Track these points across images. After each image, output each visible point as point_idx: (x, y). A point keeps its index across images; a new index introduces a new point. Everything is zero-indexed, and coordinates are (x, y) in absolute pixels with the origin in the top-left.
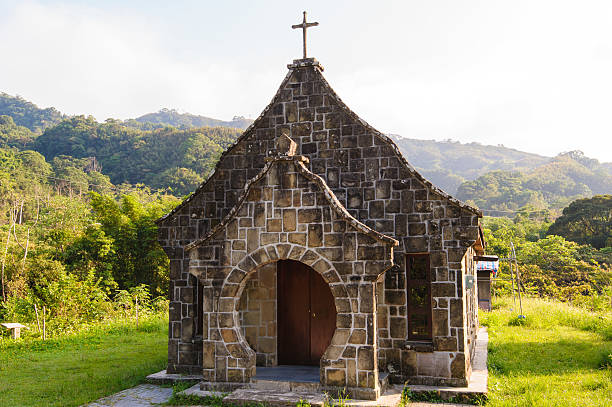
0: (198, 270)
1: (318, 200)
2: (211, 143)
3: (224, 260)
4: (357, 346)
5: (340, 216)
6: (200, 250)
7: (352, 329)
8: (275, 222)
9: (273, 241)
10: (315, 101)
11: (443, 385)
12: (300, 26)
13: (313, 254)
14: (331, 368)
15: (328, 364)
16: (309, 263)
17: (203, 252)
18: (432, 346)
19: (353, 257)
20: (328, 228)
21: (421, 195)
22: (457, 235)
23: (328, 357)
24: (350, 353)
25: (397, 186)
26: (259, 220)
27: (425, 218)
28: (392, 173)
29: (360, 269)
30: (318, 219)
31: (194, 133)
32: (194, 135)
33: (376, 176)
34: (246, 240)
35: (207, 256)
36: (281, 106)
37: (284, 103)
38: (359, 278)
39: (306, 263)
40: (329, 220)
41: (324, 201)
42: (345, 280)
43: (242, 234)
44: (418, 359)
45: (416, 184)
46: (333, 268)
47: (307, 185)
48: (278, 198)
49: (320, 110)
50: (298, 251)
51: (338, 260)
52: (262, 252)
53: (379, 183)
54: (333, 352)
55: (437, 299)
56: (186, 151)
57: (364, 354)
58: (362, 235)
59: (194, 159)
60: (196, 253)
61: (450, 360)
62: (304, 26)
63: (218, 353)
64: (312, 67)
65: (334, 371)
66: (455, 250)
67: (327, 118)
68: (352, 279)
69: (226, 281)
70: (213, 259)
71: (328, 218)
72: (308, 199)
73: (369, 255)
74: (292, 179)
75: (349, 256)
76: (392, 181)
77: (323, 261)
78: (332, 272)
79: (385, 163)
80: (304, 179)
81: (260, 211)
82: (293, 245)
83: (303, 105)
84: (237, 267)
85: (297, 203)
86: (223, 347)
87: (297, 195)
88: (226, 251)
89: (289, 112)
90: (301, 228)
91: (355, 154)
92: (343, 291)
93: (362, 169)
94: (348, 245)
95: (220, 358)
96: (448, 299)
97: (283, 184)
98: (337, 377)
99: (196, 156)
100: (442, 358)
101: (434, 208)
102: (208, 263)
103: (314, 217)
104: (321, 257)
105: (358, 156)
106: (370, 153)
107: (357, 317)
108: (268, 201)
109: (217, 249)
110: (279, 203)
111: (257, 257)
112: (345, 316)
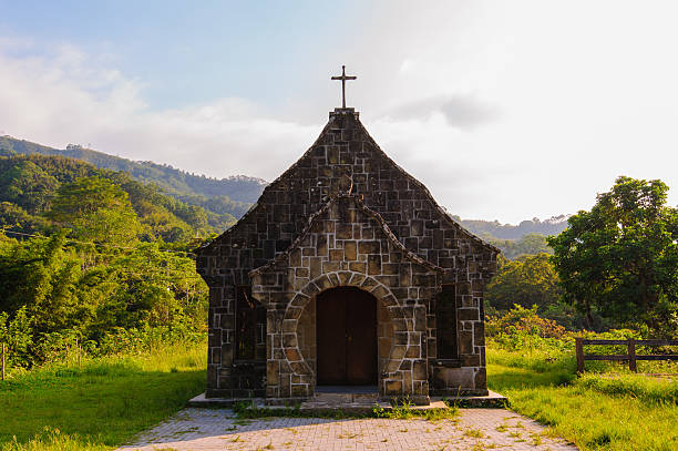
0: (261, 294)
1: (377, 234)
2: (43, 174)
3: (288, 285)
4: (413, 360)
5: (396, 248)
6: (263, 276)
7: (408, 346)
8: (337, 253)
9: (335, 269)
10: (354, 147)
11: (469, 395)
12: (340, 78)
13: (372, 280)
14: (389, 380)
15: (387, 376)
16: (370, 289)
17: (266, 278)
18: (460, 363)
19: (408, 284)
20: (385, 259)
21: (450, 234)
22: (480, 269)
23: (387, 370)
24: (406, 366)
25: (430, 225)
26: (322, 250)
27: (453, 253)
28: (425, 214)
29: (414, 294)
30: (377, 251)
31: (21, 160)
32: (21, 162)
33: (411, 217)
34: (309, 268)
35: (271, 281)
36: (323, 148)
37: (326, 146)
38: (414, 302)
39: (366, 288)
40: (387, 252)
41: (382, 234)
42: (401, 303)
43: (306, 263)
44: (447, 373)
45: (445, 225)
46: (390, 293)
47: (366, 221)
48: (339, 231)
49: (361, 156)
50: (358, 278)
51: (395, 286)
52: (325, 278)
53: (413, 222)
54: (391, 366)
55: (463, 322)
56: (10, 182)
57: (419, 366)
58: (416, 265)
59: (21, 192)
60: (260, 279)
61: (474, 374)
62: (343, 78)
63: (283, 371)
64: (353, 116)
65: (391, 383)
66: (478, 281)
67: (366, 162)
68: (408, 302)
69: (289, 305)
70: (277, 285)
71: (385, 249)
72: (367, 233)
73: (422, 282)
74: (353, 215)
75: (405, 282)
76: (425, 221)
77: (381, 287)
78: (389, 297)
79: (418, 205)
80: (364, 216)
81: (322, 242)
82: (354, 273)
83: (343, 149)
84: (300, 292)
85: (357, 236)
86: (287, 364)
87: (357, 228)
88: (290, 278)
89: (330, 154)
90: (361, 258)
91: (392, 196)
92: (399, 313)
93: (398, 209)
94: (404, 274)
95: (284, 375)
96: (473, 322)
97: (344, 219)
98: (395, 387)
99: (24, 188)
100: (468, 372)
101: (460, 245)
102: (272, 289)
103: (373, 248)
104: (380, 284)
105: (395, 198)
106: (406, 195)
107: (412, 335)
108: (330, 234)
109: (280, 276)
110: (341, 235)
111: (320, 283)
112: (402, 335)
